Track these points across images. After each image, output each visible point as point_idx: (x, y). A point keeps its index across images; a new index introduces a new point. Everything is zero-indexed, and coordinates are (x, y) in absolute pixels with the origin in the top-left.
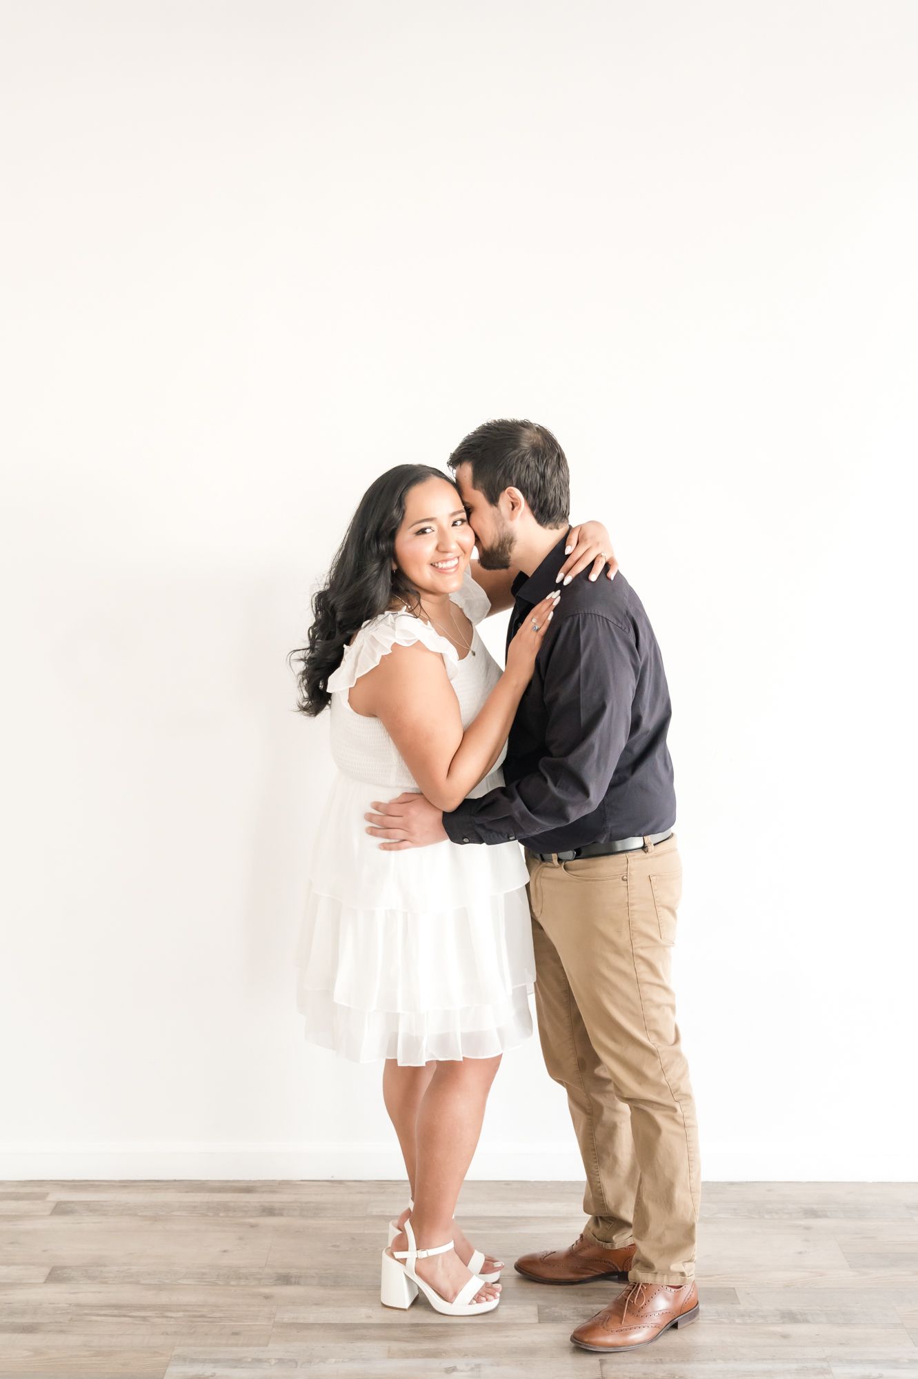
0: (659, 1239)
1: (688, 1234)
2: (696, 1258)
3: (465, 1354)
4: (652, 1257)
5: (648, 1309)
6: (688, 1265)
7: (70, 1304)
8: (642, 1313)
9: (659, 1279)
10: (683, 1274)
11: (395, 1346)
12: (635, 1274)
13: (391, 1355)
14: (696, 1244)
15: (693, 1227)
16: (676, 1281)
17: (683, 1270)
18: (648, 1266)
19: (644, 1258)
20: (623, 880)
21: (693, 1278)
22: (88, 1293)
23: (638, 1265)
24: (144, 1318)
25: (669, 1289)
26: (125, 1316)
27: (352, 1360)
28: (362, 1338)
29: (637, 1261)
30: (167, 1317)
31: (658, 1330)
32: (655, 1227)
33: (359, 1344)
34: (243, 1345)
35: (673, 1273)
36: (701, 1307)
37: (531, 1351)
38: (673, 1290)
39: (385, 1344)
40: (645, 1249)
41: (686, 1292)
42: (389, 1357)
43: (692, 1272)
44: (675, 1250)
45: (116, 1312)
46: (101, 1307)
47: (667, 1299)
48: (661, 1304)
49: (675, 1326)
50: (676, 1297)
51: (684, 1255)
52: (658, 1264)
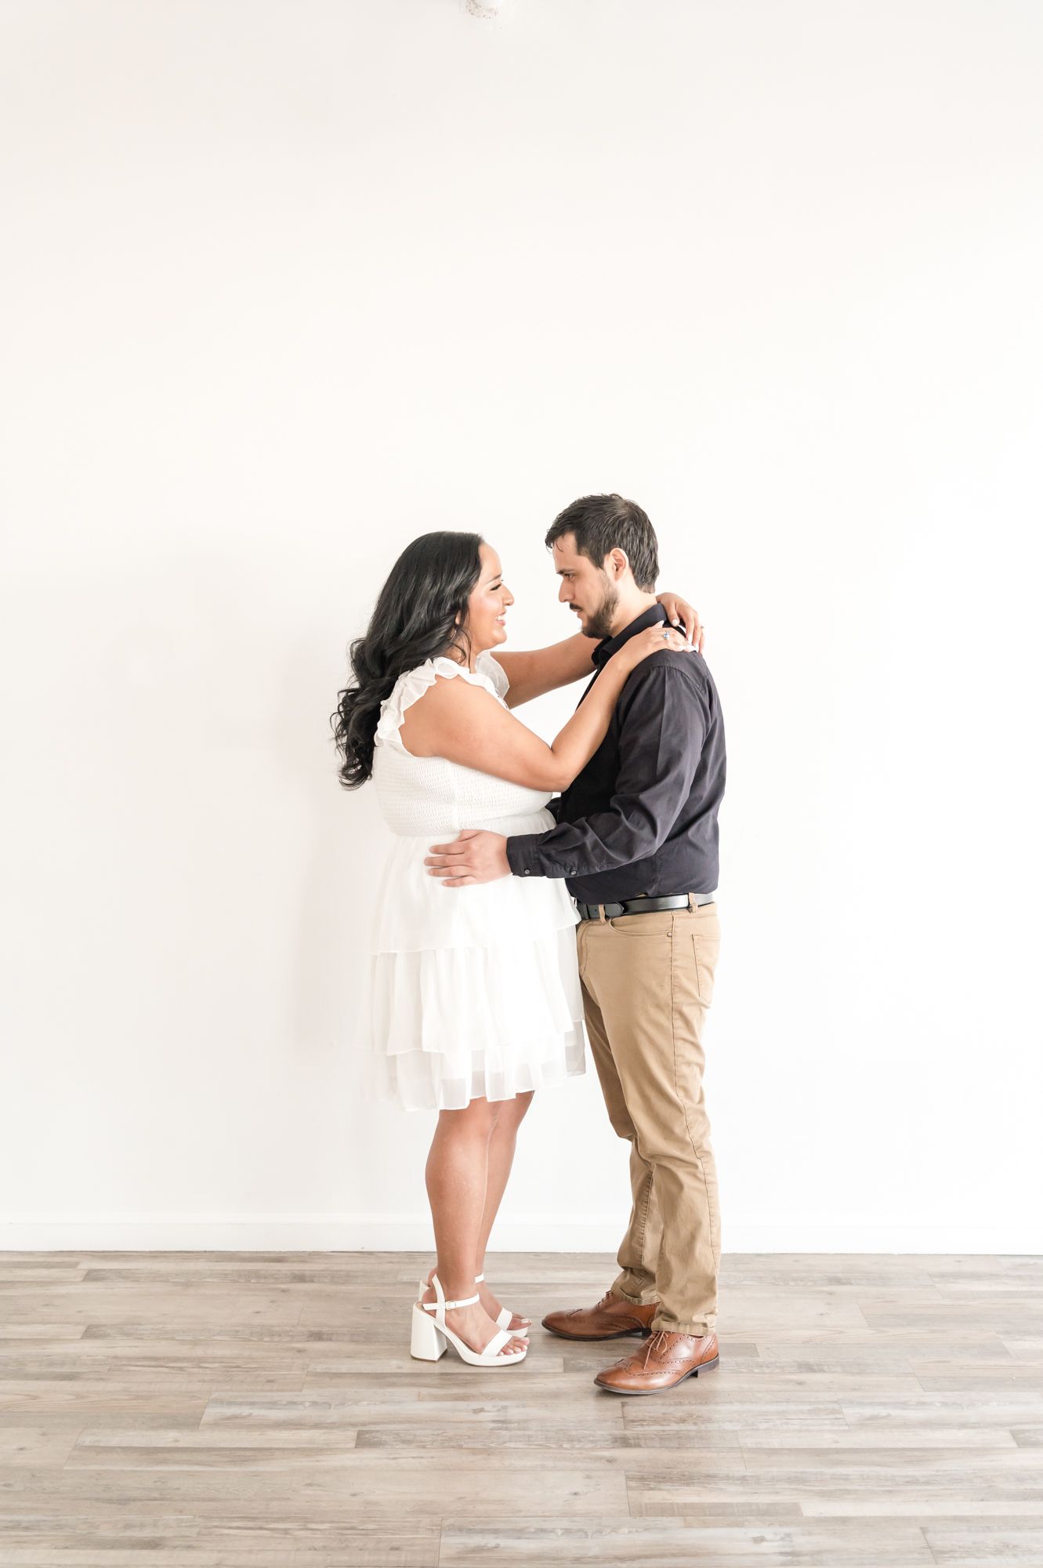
0: (682, 1292)
1: (709, 1286)
2: (717, 1311)
3: (491, 1397)
4: (675, 1309)
5: (671, 1357)
6: (709, 1317)
7: (108, 1357)
8: (662, 1360)
9: (681, 1329)
10: (705, 1325)
11: (424, 1391)
12: (659, 1324)
13: (420, 1399)
14: (717, 1295)
15: (713, 1279)
16: (698, 1331)
17: (705, 1321)
18: (671, 1317)
19: (667, 1309)
20: (668, 936)
21: (714, 1329)
22: (124, 1348)
23: (662, 1316)
24: (181, 1369)
25: (690, 1338)
26: (162, 1367)
27: (383, 1402)
28: (393, 1385)
29: (661, 1312)
30: (202, 1367)
31: (677, 1378)
32: (678, 1280)
33: (390, 1390)
34: (278, 1391)
35: (696, 1324)
36: (721, 1359)
37: (556, 1395)
38: (694, 1339)
39: (416, 1390)
40: (669, 1302)
41: (707, 1342)
42: (419, 1400)
43: (714, 1324)
44: (696, 1302)
45: (153, 1363)
46: (138, 1359)
47: (689, 1347)
48: (684, 1352)
49: (695, 1375)
50: (697, 1346)
51: (706, 1307)
52: (681, 1315)
